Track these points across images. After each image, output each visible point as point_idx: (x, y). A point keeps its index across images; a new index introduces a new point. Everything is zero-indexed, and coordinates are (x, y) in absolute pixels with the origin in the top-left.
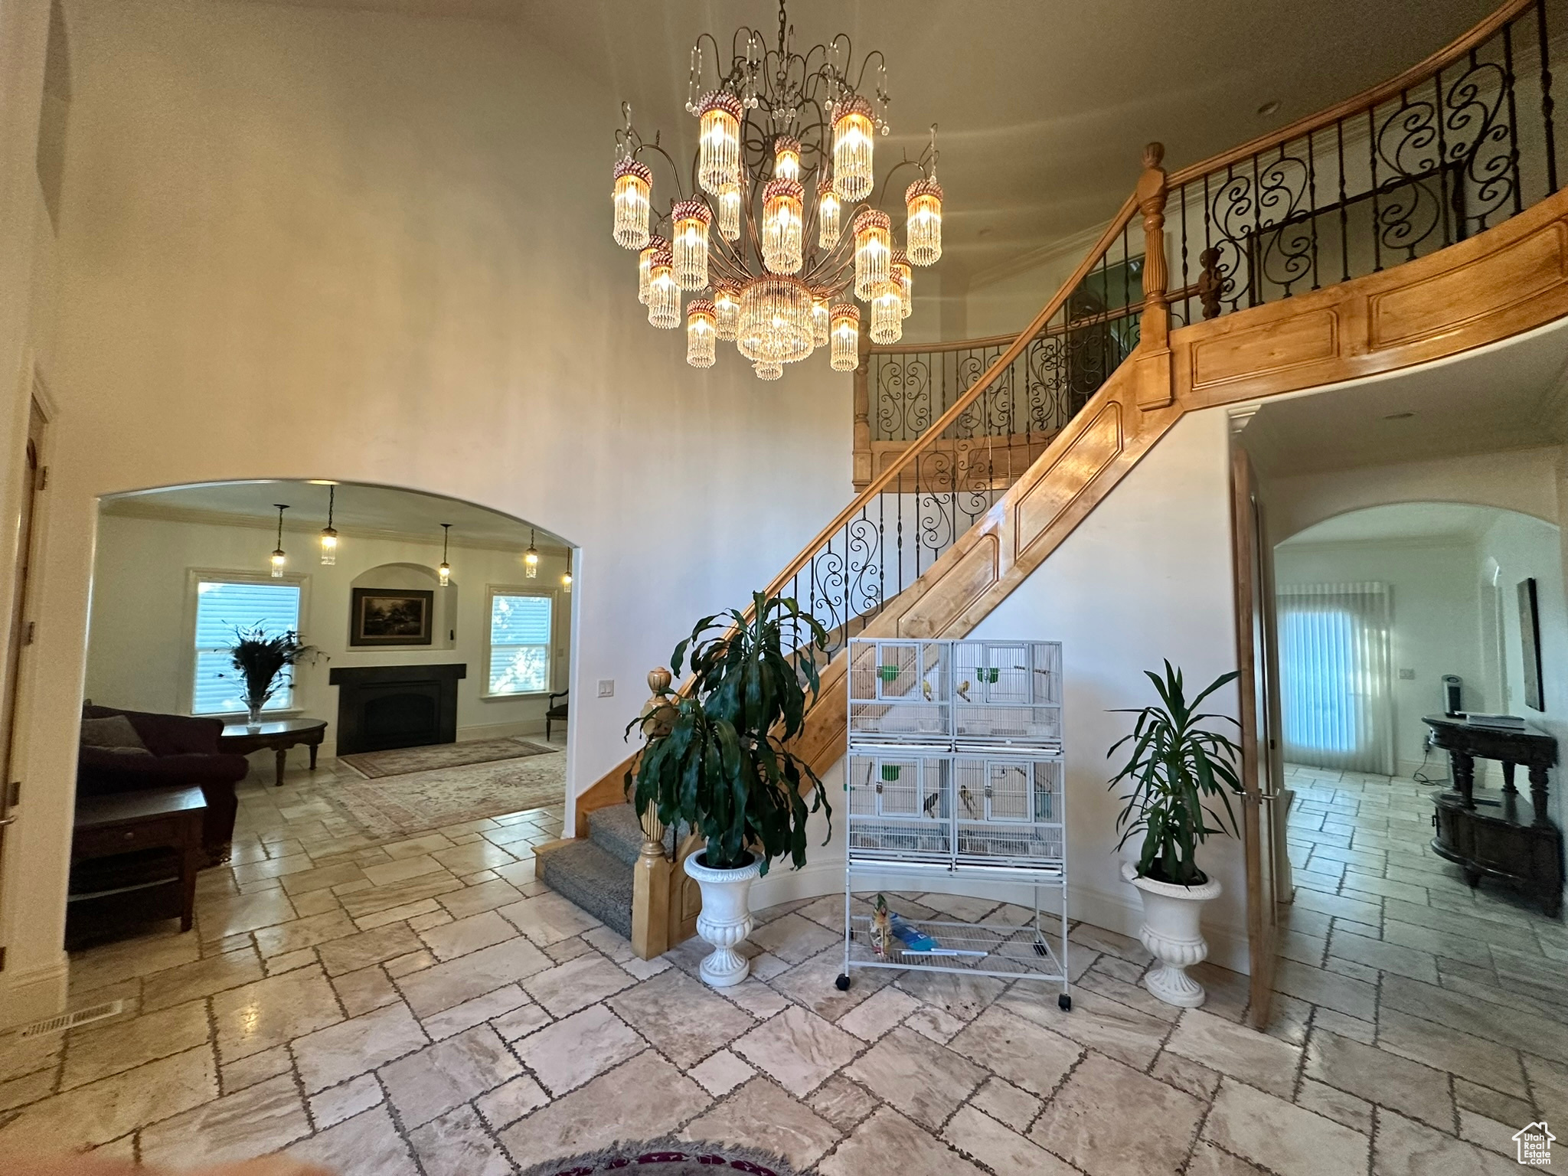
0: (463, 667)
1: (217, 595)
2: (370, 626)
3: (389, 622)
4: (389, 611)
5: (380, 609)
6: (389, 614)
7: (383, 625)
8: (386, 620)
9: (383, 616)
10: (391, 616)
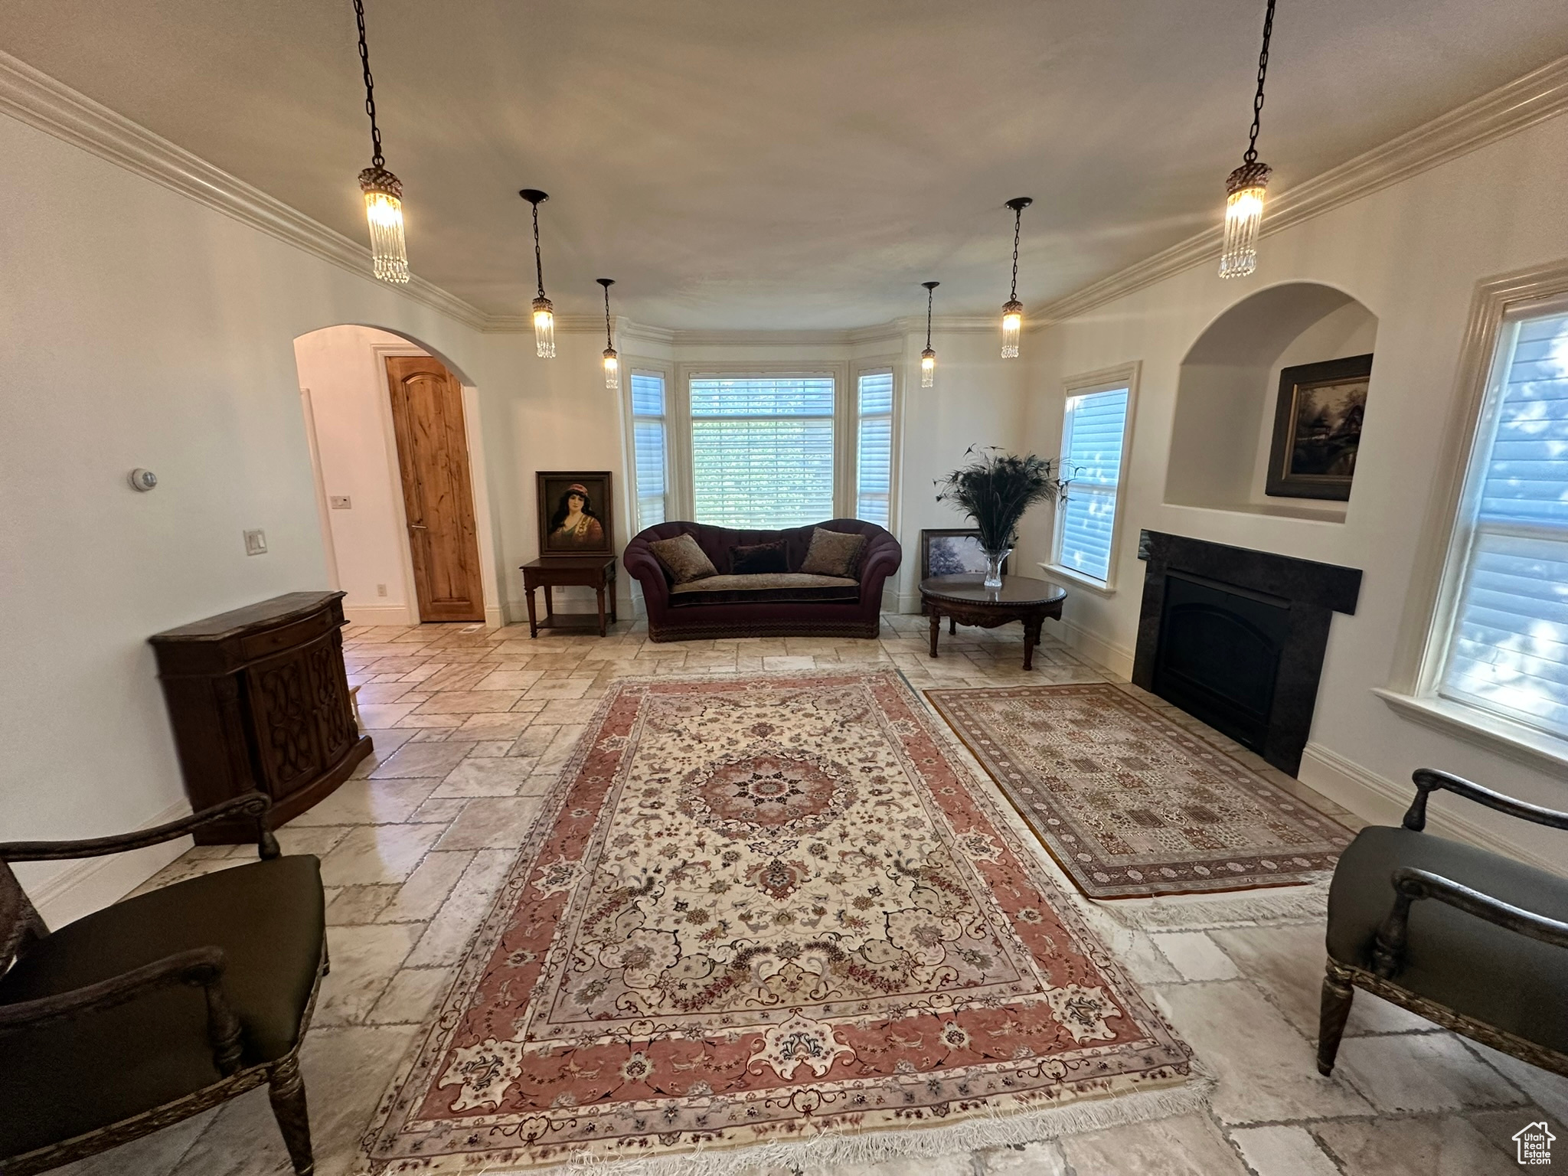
0: (1351, 578)
2: (1300, 452)
3: (1337, 442)
4: (1341, 415)
5: (1325, 412)
6: (1341, 421)
7: (1325, 450)
8: (1333, 438)
9: (1329, 427)
10: (1342, 428)
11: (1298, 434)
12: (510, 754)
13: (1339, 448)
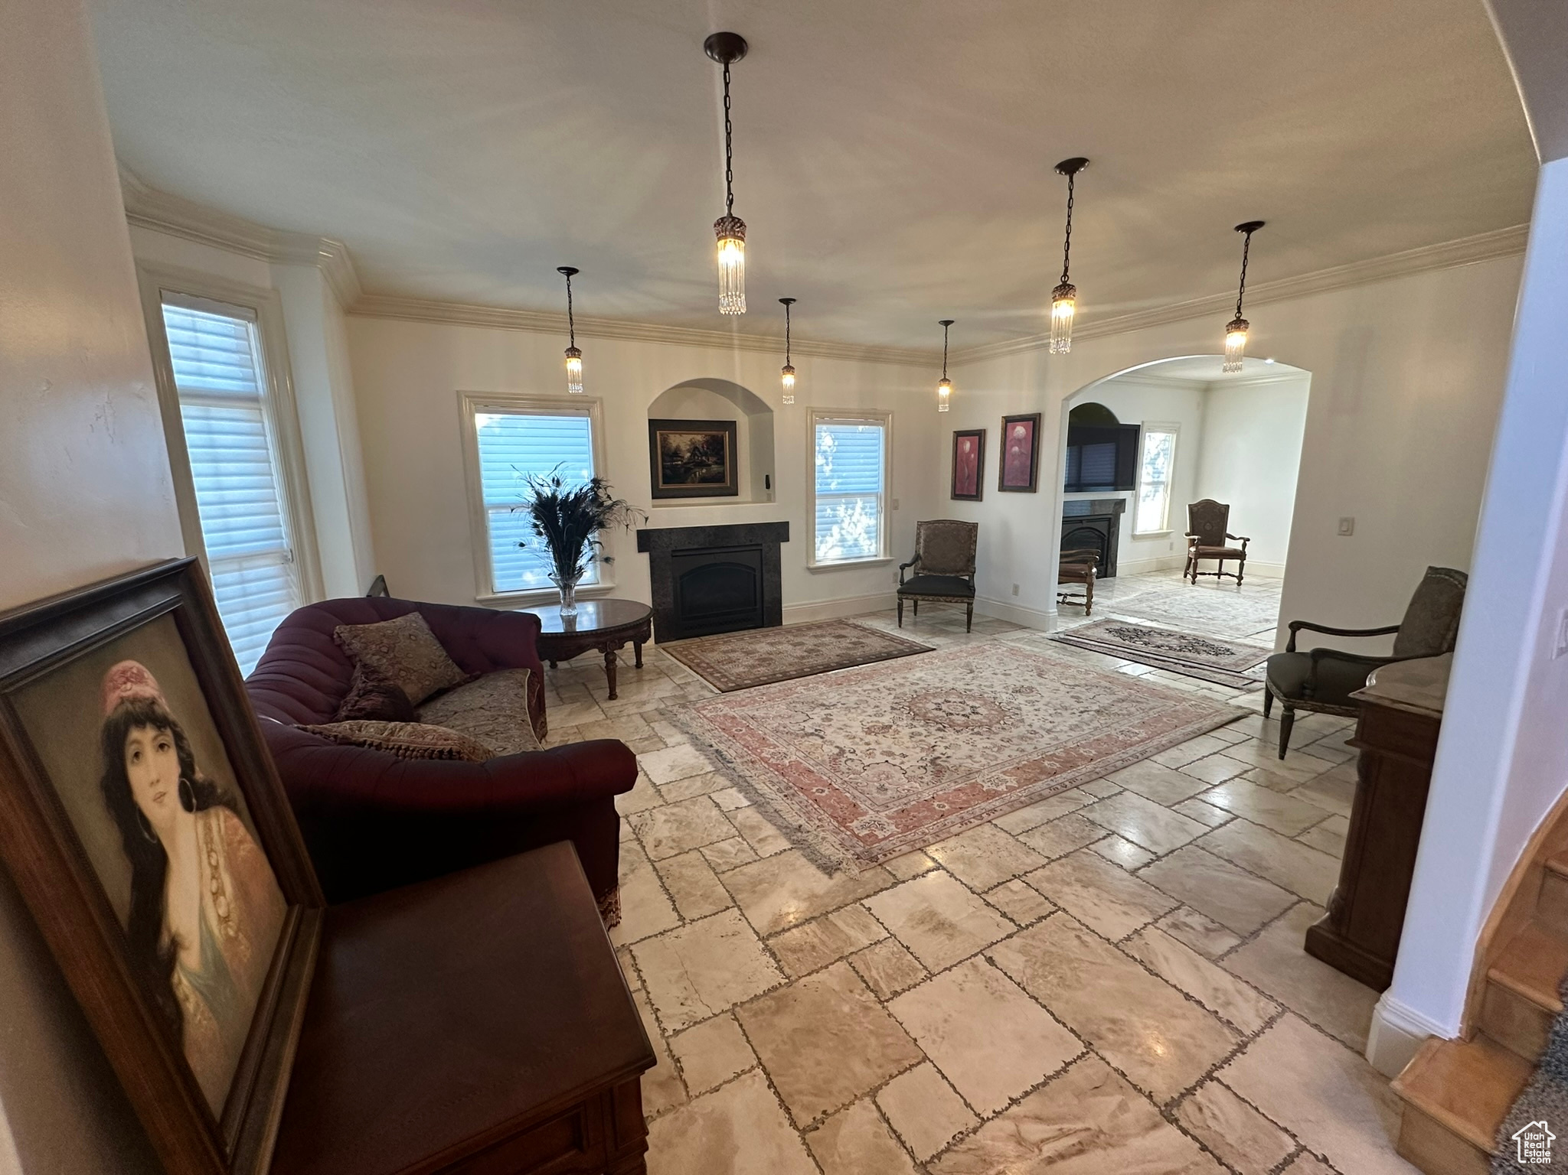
0: (785, 525)
1: (497, 431)
2: (668, 472)
3: (689, 466)
4: (688, 451)
5: (678, 448)
6: (689, 454)
7: (683, 469)
8: (685, 464)
9: (683, 457)
10: (690, 458)
11: (663, 460)
12: (1103, 833)
13: (690, 469)
